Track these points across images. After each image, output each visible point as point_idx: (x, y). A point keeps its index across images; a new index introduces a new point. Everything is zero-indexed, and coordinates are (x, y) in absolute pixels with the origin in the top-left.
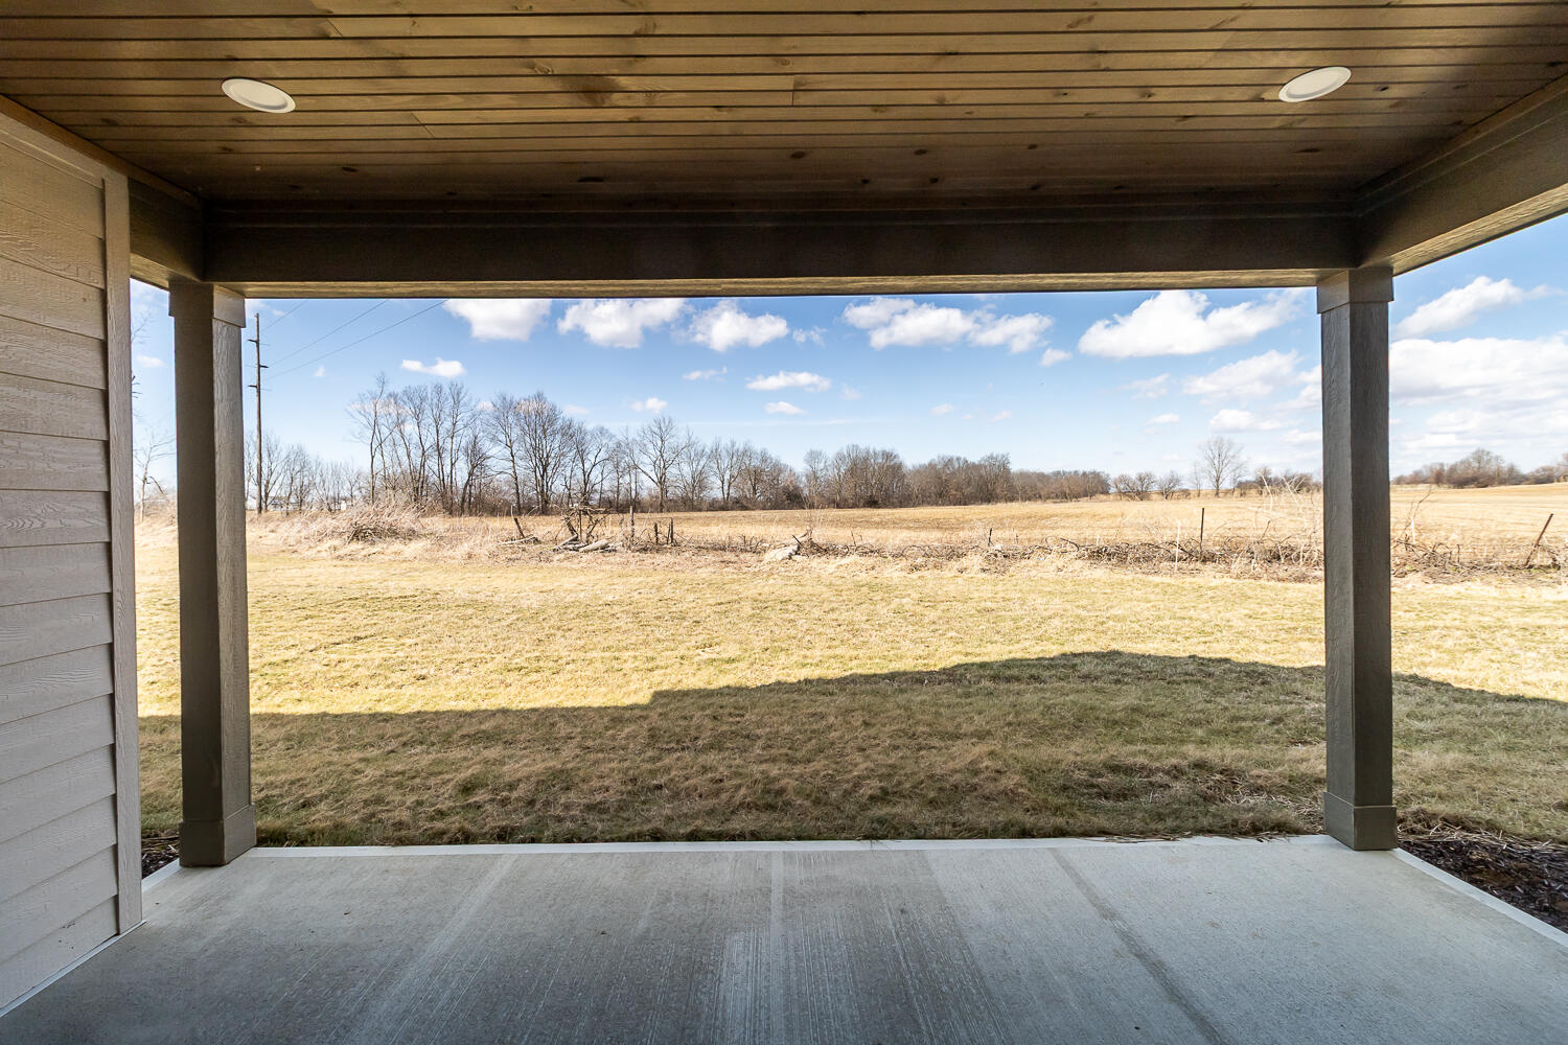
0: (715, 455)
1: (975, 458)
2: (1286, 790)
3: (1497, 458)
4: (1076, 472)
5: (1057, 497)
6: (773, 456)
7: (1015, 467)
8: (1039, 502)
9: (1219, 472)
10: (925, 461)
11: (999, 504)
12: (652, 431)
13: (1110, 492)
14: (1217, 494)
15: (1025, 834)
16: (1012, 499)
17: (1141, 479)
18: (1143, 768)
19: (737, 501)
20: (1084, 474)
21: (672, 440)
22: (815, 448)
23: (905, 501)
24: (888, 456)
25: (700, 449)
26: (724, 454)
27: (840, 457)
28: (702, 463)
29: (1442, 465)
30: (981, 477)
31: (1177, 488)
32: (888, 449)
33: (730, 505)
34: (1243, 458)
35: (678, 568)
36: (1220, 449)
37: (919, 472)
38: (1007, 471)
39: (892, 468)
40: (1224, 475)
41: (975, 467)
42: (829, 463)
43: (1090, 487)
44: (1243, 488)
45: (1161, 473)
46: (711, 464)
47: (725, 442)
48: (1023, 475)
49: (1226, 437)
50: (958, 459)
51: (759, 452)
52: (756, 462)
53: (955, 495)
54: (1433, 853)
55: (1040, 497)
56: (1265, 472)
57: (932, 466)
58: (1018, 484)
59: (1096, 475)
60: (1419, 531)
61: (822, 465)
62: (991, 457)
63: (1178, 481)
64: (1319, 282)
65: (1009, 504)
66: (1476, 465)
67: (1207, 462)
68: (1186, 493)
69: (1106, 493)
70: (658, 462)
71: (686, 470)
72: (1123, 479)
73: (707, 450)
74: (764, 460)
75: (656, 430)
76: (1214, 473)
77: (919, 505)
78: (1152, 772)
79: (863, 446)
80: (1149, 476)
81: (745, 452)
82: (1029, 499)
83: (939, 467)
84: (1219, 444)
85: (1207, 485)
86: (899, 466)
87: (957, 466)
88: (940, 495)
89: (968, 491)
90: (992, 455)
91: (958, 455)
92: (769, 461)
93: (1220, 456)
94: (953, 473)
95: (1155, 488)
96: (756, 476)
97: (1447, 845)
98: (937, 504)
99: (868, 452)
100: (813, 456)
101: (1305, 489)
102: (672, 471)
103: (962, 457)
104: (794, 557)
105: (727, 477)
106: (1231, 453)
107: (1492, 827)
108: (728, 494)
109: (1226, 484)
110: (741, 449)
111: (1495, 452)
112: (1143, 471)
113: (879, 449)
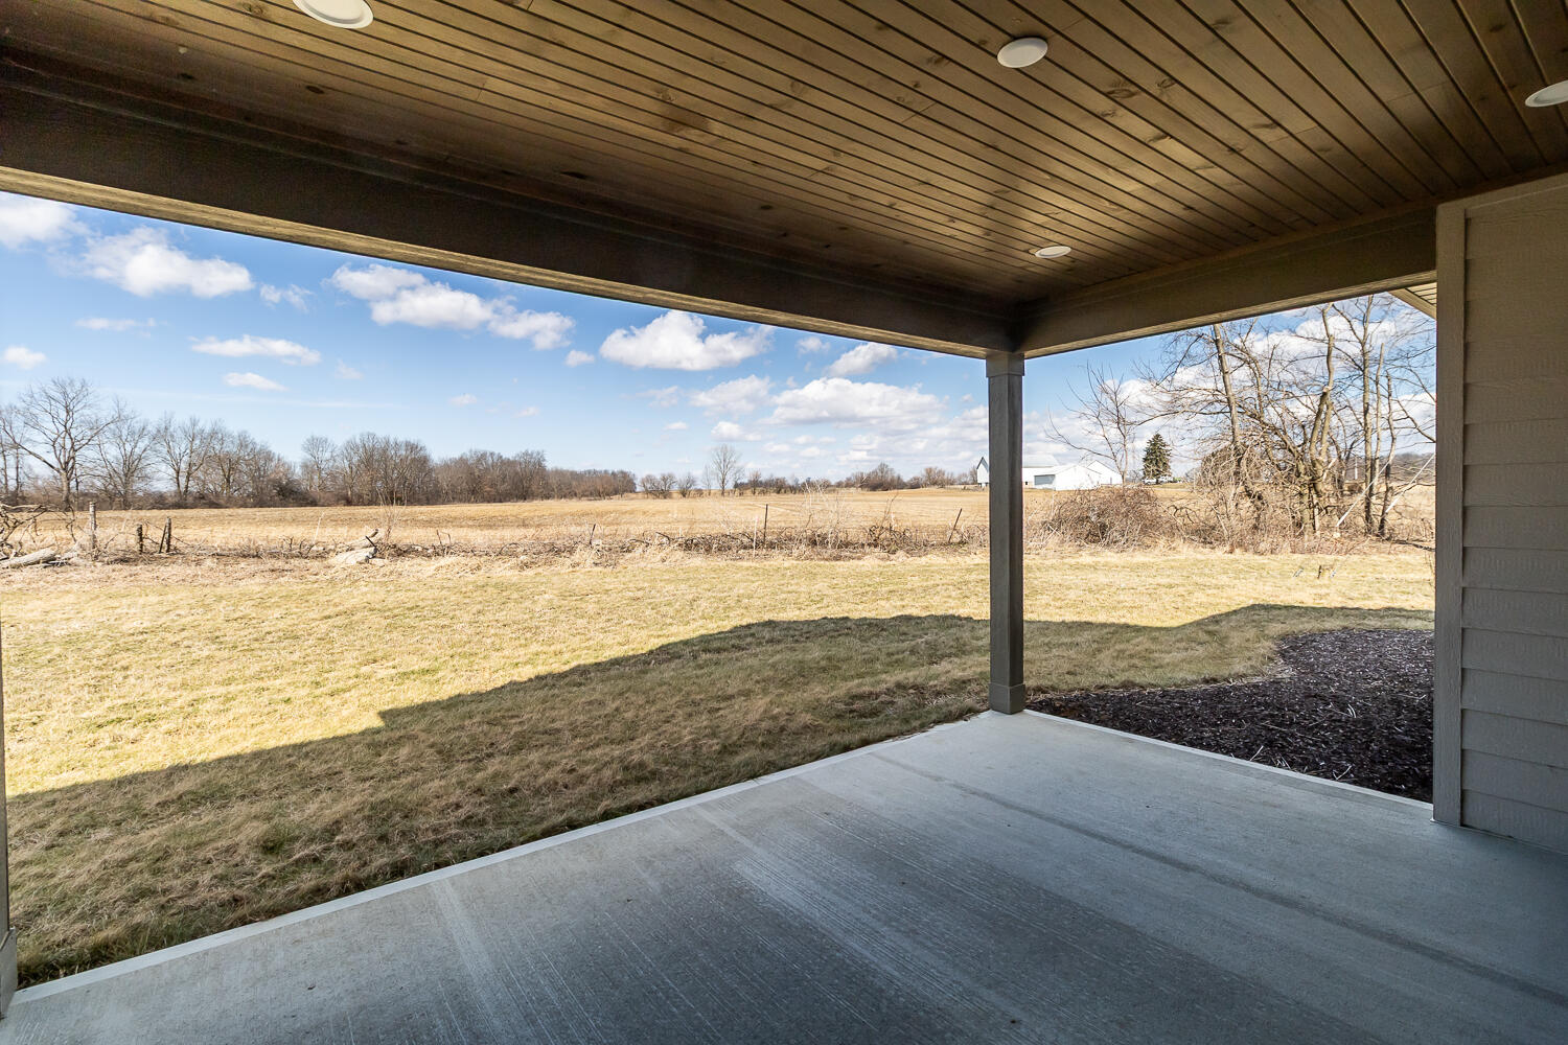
0: (163, 435)
1: (509, 453)
2: (952, 691)
3: (892, 470)
4: (606, 472)
5: (591, 494)
6: (258, 441)
7: (550, 464)
8: (574, 500)
9: (724, 475)
10: (456, 455)
11: (535, 502)
12: (49, 397)
13: (638, 490)
14: (723, 494)
15: (847, 749)
16: (548, 497)
17: (664, 479)
18: (871, 693)
19: (202, 497)
20: (613, 473)
21: (86, 411)
22: (317, 434)
23: (433, 497)
24: (412, 447)
25: (137, 427)
26: (179, 434)
27: (352, 447)
28: (141, 445)
29: (862, 474)
30: (517, 473)
31: (693, 488)
32: (413, 439)
33: (190, 500)
34: (739, 464)
35: (201, 581)
36: (725, 454)
37: (446, 467)
38: (543, 469)
39: (418, 461)
40: (727, 477)
41: (509, 463)
42: (337, 452)
43: (618, 485)
44: (740, 487)
45: (680, 475)
46: (158, 447)
47: (181, 420)
48: (559, 473)
49: (729, 445)
50: (492, 454)
51: (236, 434)
52: (231, 448)
53: (488, 492)
54: (1040, 707)
55: (576, 495)
56: (757, 476)
57: (462, 461)
58: (553, 481)
59: (624, 474)
60: (896, 520)
61: (327, 455)
62: (526, 454)
63: (693, 482)
64: (987, 358)
65: (545, 501)
66: (880, 474)
67: (715, 466)
68: (700, 492)
69: (633, 491)
70: (60, 440)
71: (113, 453)
72: (649, 479)
73: (149, 428)
74: (243, 445)
75: (58, 396)
76: (720, 475)
77: (449, 502)
78: (877, 696)
79: (381, 434)
80: (671, 476)
81: (213, 434)
82: (565, 497)
83: (471, 462)
84: (725, 451)
85: (716, 486)
86: (425, 460)
87: (490, 462)
88: (473, 492)
89: (505, 487)
90: (527, 451)
91: (492, 450)
92: (251, 446)
93: (725, 462)
94: (487, 469)
95: (675, 488)
96: (229, 465)
97: (1040, 702)
98: (469, 501)
99: (388, 443)
100: (315, 444)
101: (783, 490)
102: (87, 455)
103: (497, 452)
104: (374, 561)
105: (183, 466)
106: (733, 459)
107: (1054, 689)
108: (187, 487)
109: (729, 486)
110: (208, 430)
111: (891, 466)
112: (666, 472)
113: (401, 439)
